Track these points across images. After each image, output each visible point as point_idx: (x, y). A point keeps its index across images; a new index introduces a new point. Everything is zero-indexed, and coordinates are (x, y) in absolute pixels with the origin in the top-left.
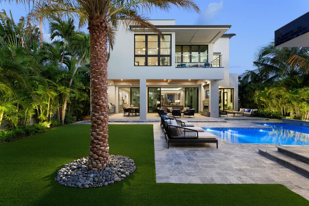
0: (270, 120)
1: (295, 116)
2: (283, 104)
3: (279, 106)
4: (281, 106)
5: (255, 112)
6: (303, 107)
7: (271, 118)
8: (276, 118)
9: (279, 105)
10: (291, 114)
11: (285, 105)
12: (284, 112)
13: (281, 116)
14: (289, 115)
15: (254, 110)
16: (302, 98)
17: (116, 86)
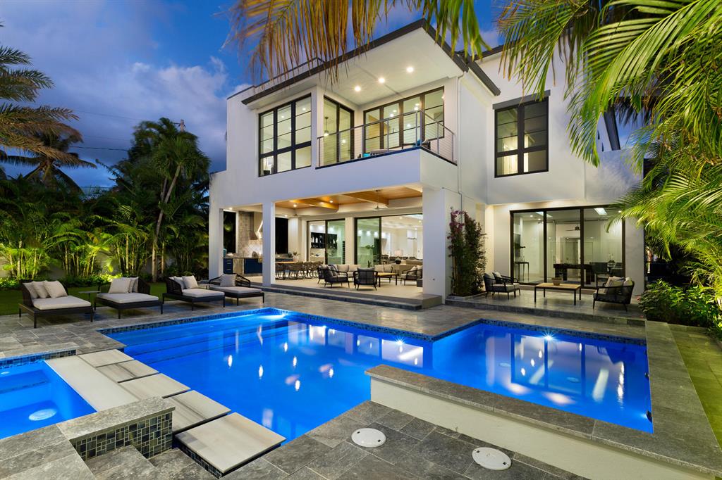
17: (300, 219)
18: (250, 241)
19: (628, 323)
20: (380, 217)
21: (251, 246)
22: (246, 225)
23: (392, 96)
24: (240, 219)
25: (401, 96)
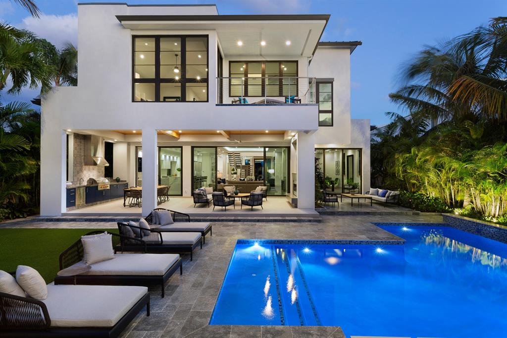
0: (423, 215)
1: (473, 208)
2: (449, 181)
3: (441, 185)
4: (446, 185)
5: (394, 197)
6: (487, 191)
7: (424, 211)
8: (434, 211)
9: (441, 183)
10: (465, 204)
11: (453, 184)
12: (451, 199)
13: (446, 207)
14: (460, 205)
15: (393, 193)
16: (482, 170)
17: (129, 144)
18: (84, 167)
19: (413, 215)
20: (216, 147)
21: (85, 172)
22: (80, 149)
23: (257, 56)
24: (75, 142)
25: (264, 58)
